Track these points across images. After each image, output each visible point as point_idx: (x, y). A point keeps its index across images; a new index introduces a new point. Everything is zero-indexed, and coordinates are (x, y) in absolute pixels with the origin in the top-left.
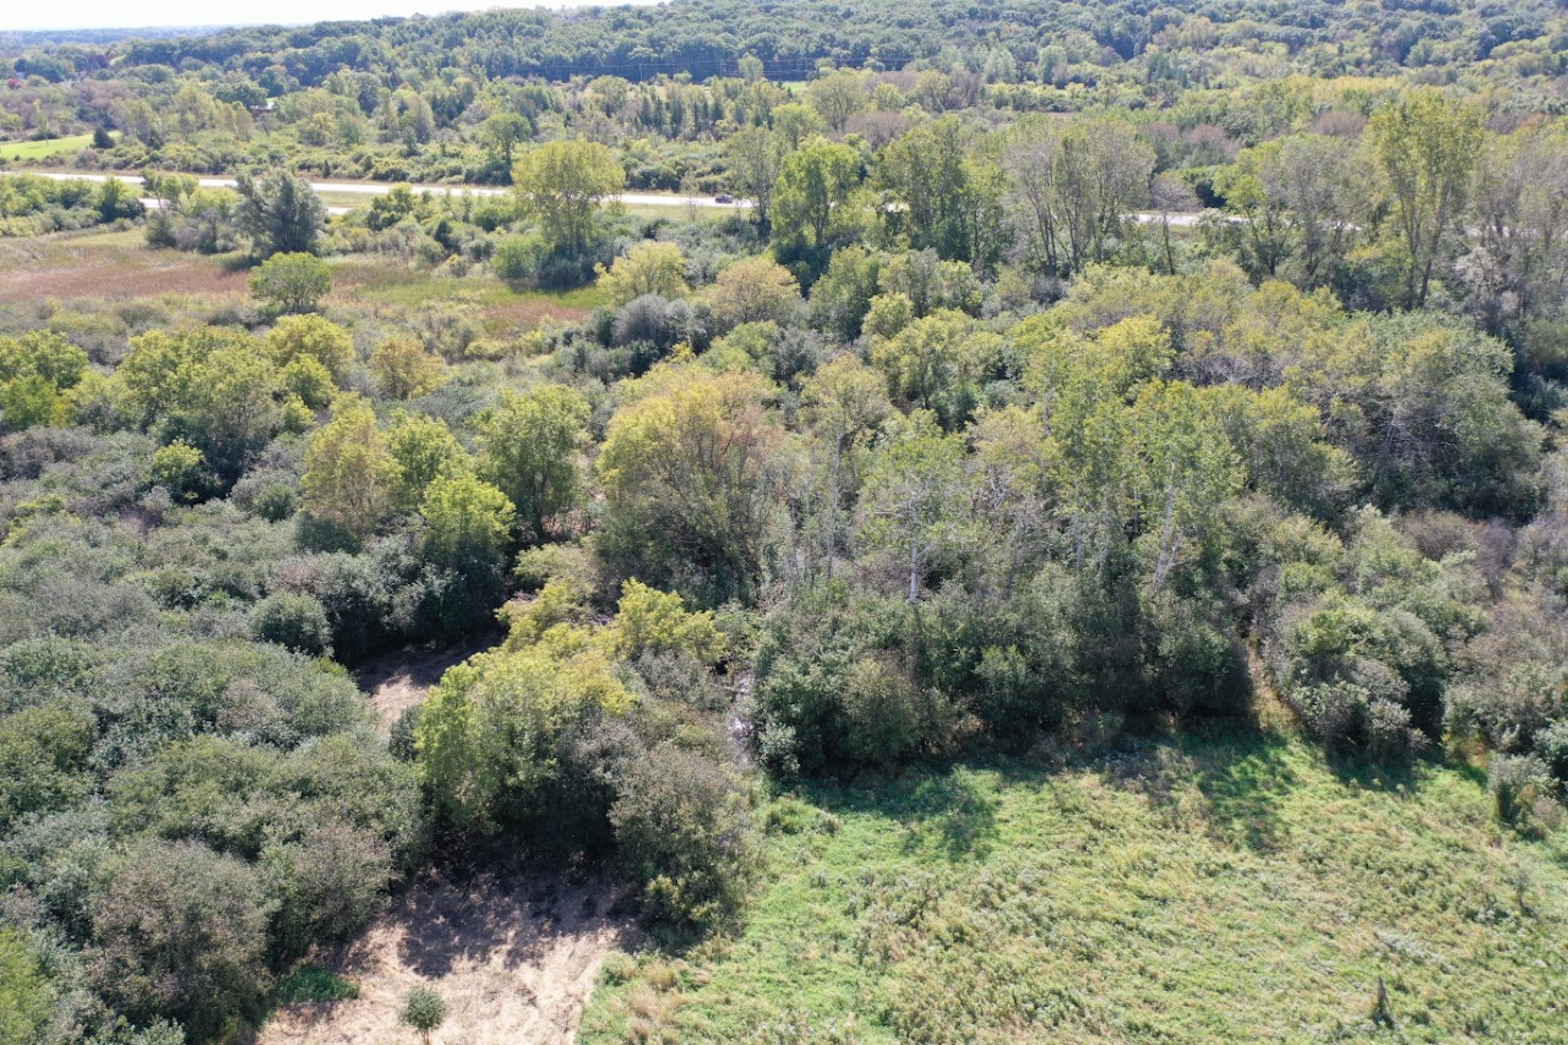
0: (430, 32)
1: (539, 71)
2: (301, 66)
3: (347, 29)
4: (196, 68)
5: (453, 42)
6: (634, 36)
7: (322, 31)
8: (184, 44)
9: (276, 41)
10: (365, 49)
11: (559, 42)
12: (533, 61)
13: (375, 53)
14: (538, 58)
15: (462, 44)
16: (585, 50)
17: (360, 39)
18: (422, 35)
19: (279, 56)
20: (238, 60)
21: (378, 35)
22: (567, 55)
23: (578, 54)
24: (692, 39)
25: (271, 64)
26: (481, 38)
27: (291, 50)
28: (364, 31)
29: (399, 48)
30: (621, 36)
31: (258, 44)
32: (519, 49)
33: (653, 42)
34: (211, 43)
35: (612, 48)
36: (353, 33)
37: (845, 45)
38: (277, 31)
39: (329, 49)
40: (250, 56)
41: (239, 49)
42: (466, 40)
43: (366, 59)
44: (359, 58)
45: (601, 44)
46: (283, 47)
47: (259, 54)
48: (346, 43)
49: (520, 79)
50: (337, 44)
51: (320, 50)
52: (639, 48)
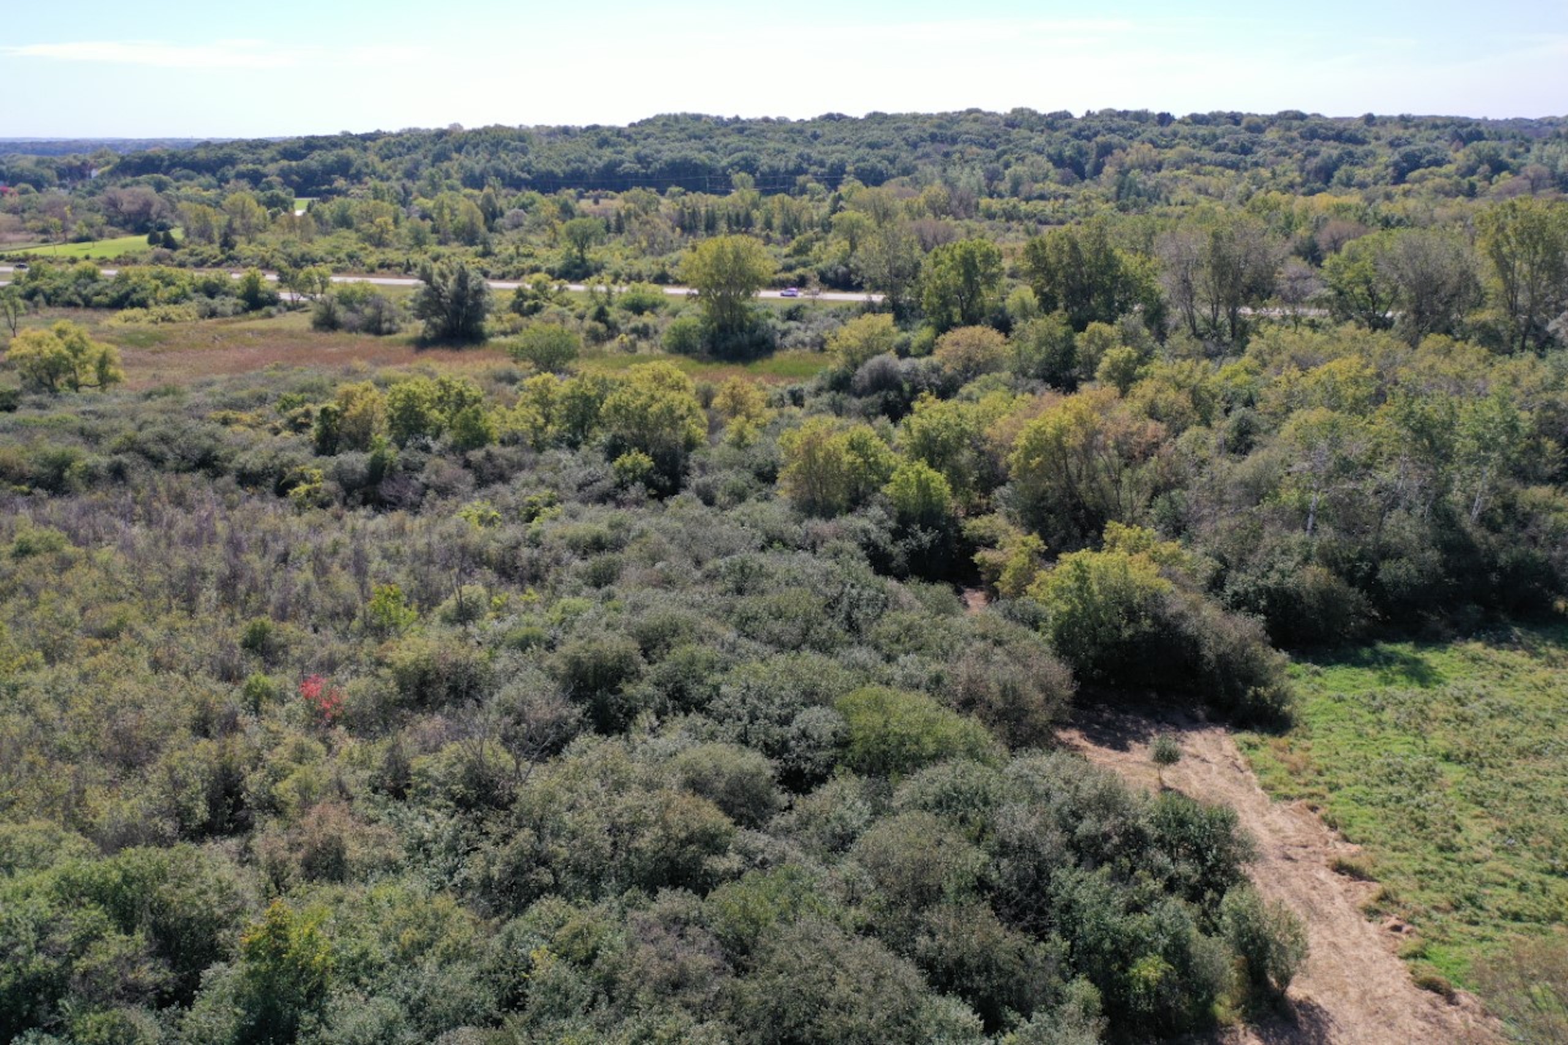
2: (295, 178)
6: (622, 153)
7: (311, 144)
11: (549, 158)
13: (366, 166)
15: (450, 159)
16: (575, 165)
18: (409, 149)
19: (272, 168)
20: (230, 172)
22: (557, 170)
23: (568, 169)
24: (677, 156)
25: (265, 174)
26: (468, 153)
27: (284, 163)
28: (351, 144)
29: (388, 162)
30: (608, 154)
31: (249, 156)
32: (509, 163)
33: (640, 159)
34: (201, 154)
35: (600, 164)
36: (341, 146)
37: (822, 164)
38: (264, 144)
39: (321, 162)
40: (242, 167)
41: (230, 161)
42: (455, 155)
43: (359, 172)
44: (353, 171)
45: (590, 160)
46: (274, 160)
47: (250, 166)
48: (338, 157)
50: (331, 157)
51: (313, 161)
52: (627, 165)
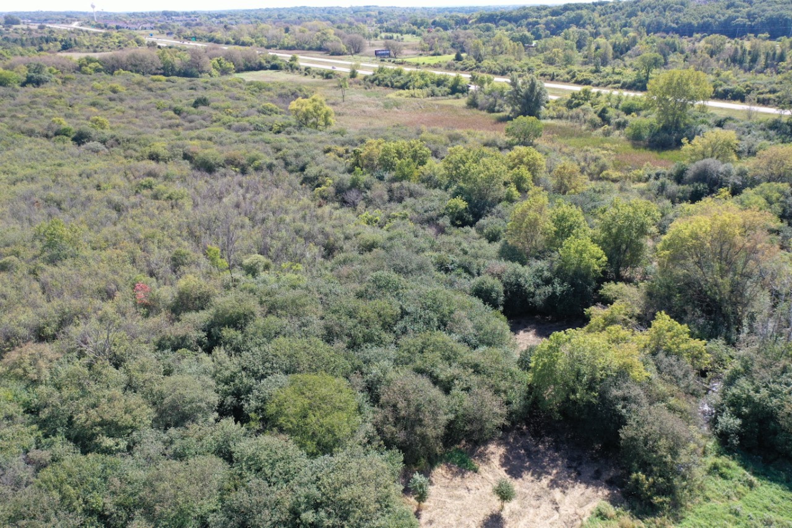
0: (621, 9)
1: (676, 31)
2: (553, 25)
3: (579, 7)
4: (505, 25)
5: (632, 14)
6: (738, 12)
7: (566, 8)
8: (502, 14)
9: (543, 13)
10: (586, 18)
11: (691, 15)
12: (674, 25)
13: (590, 19)
14: (677, 23)
15: (636, 16)
16: (706, 19)
17: (584, 12)
18: (616, 10)
19: (544, 20)
20: (524, 22)
21: (593, 10)
22: (695, 23)
23: (701, 21)
24: (775, 14)
25: (539, 24)
26: (648, 13)
27: (550, 17)
28: (587, 8)
29: (603, 17)
30: (730, 12)
31: (536, 14)
32: (668, 19)
33: (750, 16)
34: (514, 13)
35: (723, 19)
36: (581, 9)
38: (545, 8)
39: (568, 17)
40: (530, 20)
41: (526, 16)
42: (640, 13)
43: (585, 22)
44: (582, 22)
45: (717, 16)
46: (546, 16)
47: (535, 19)
48: (577, 14)
49: (665, 35)
50: (572, 14)
51: (564, 17)
52: (740, 19)
